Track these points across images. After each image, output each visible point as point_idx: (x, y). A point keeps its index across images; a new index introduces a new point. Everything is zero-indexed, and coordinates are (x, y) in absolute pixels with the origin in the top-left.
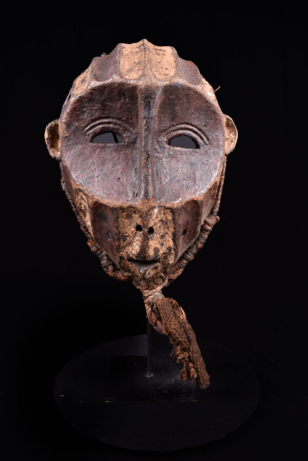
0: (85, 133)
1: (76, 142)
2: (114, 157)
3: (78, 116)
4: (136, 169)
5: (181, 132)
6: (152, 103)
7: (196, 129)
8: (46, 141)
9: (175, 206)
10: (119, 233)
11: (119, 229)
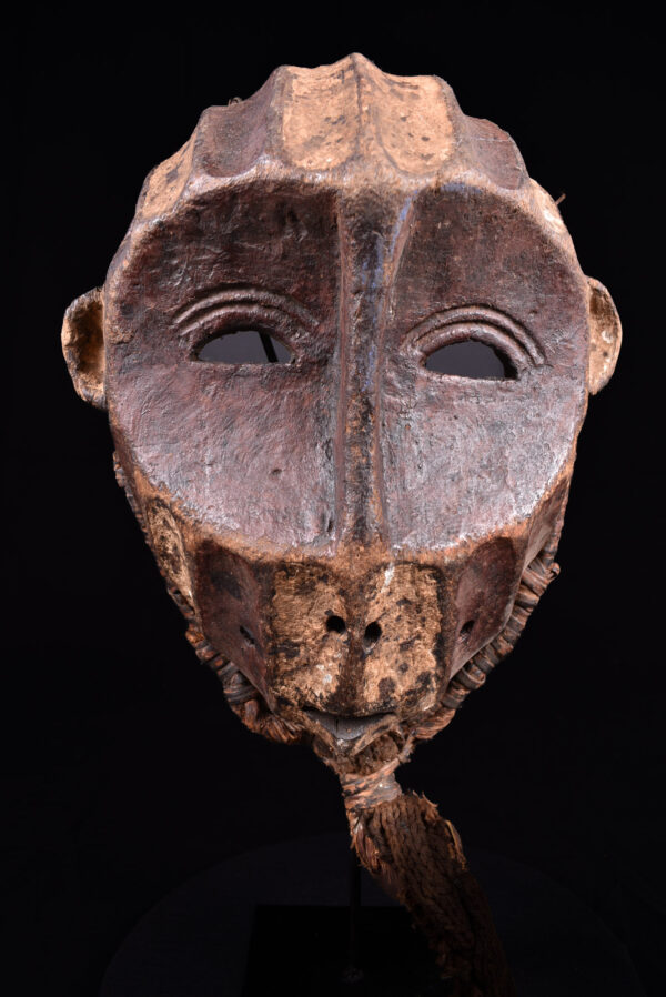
0: (176, 330)
1: (150, 359)
2: (260, 407)
3: (154, 280)
4: (328, 442)
5: (462, 329)
6: (380, 246)
7: (506, 322)
8: (65, 352)
9: (447, 560)
10: (276, 634)
11: (275, 623)
